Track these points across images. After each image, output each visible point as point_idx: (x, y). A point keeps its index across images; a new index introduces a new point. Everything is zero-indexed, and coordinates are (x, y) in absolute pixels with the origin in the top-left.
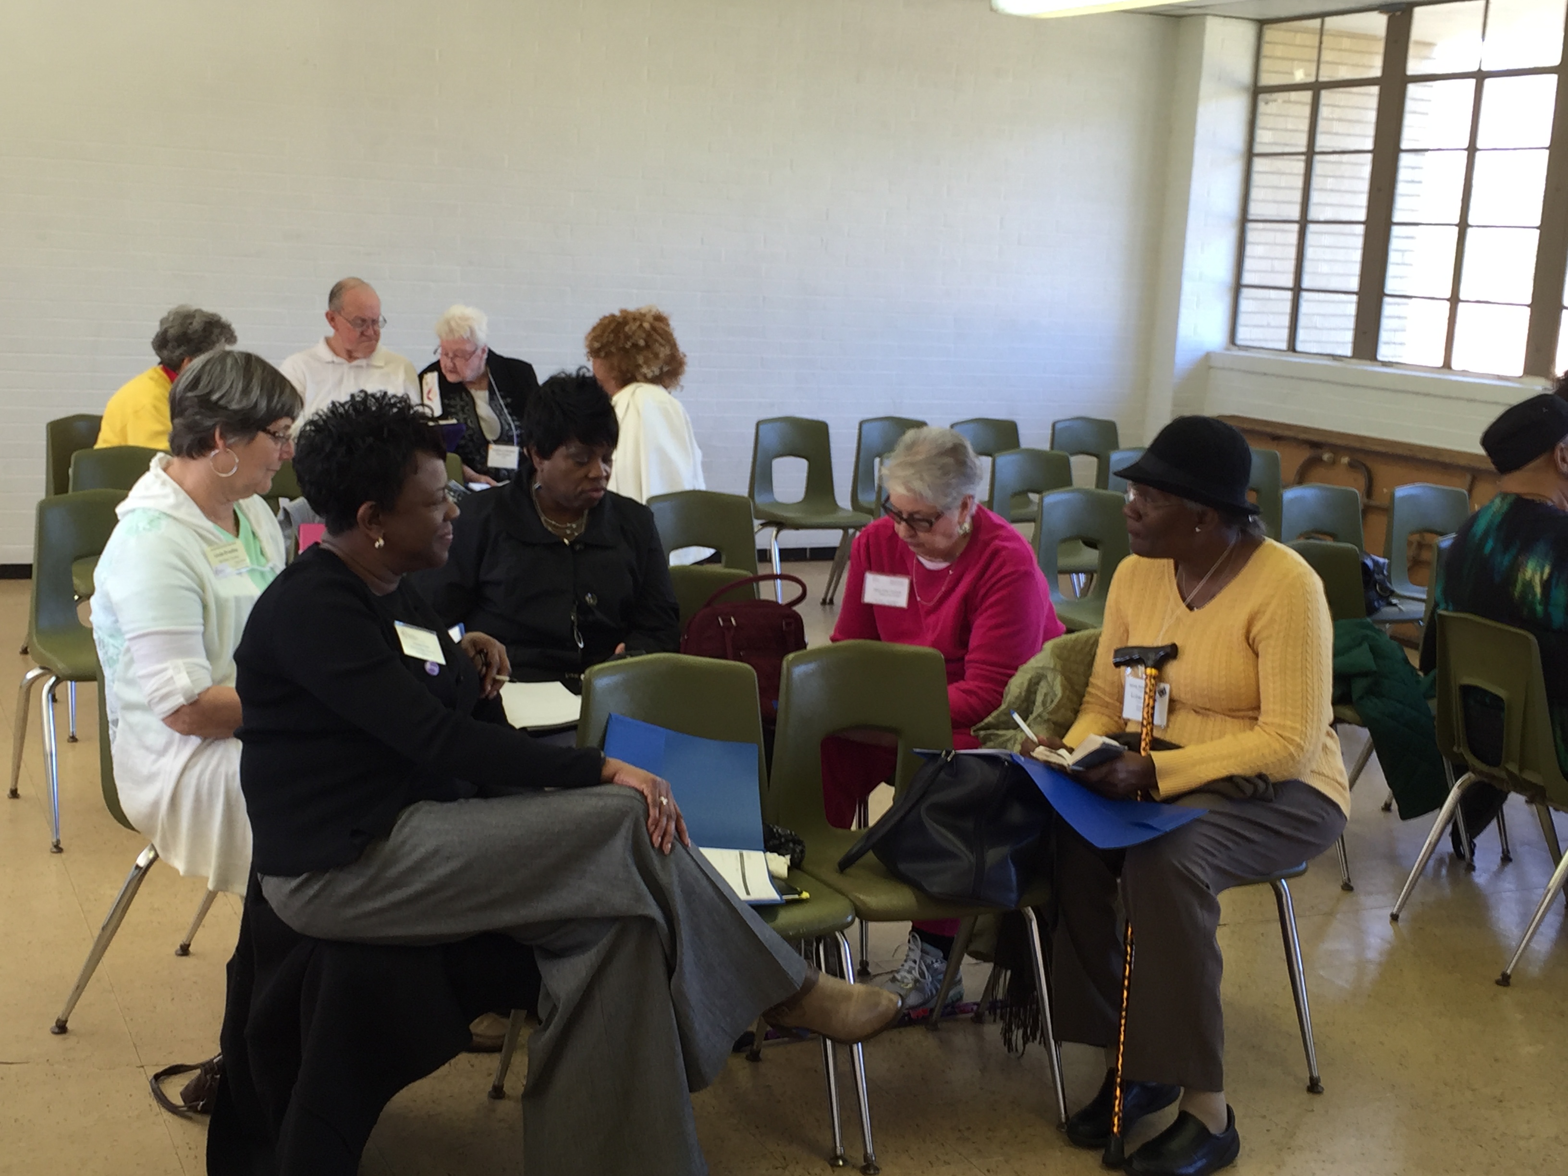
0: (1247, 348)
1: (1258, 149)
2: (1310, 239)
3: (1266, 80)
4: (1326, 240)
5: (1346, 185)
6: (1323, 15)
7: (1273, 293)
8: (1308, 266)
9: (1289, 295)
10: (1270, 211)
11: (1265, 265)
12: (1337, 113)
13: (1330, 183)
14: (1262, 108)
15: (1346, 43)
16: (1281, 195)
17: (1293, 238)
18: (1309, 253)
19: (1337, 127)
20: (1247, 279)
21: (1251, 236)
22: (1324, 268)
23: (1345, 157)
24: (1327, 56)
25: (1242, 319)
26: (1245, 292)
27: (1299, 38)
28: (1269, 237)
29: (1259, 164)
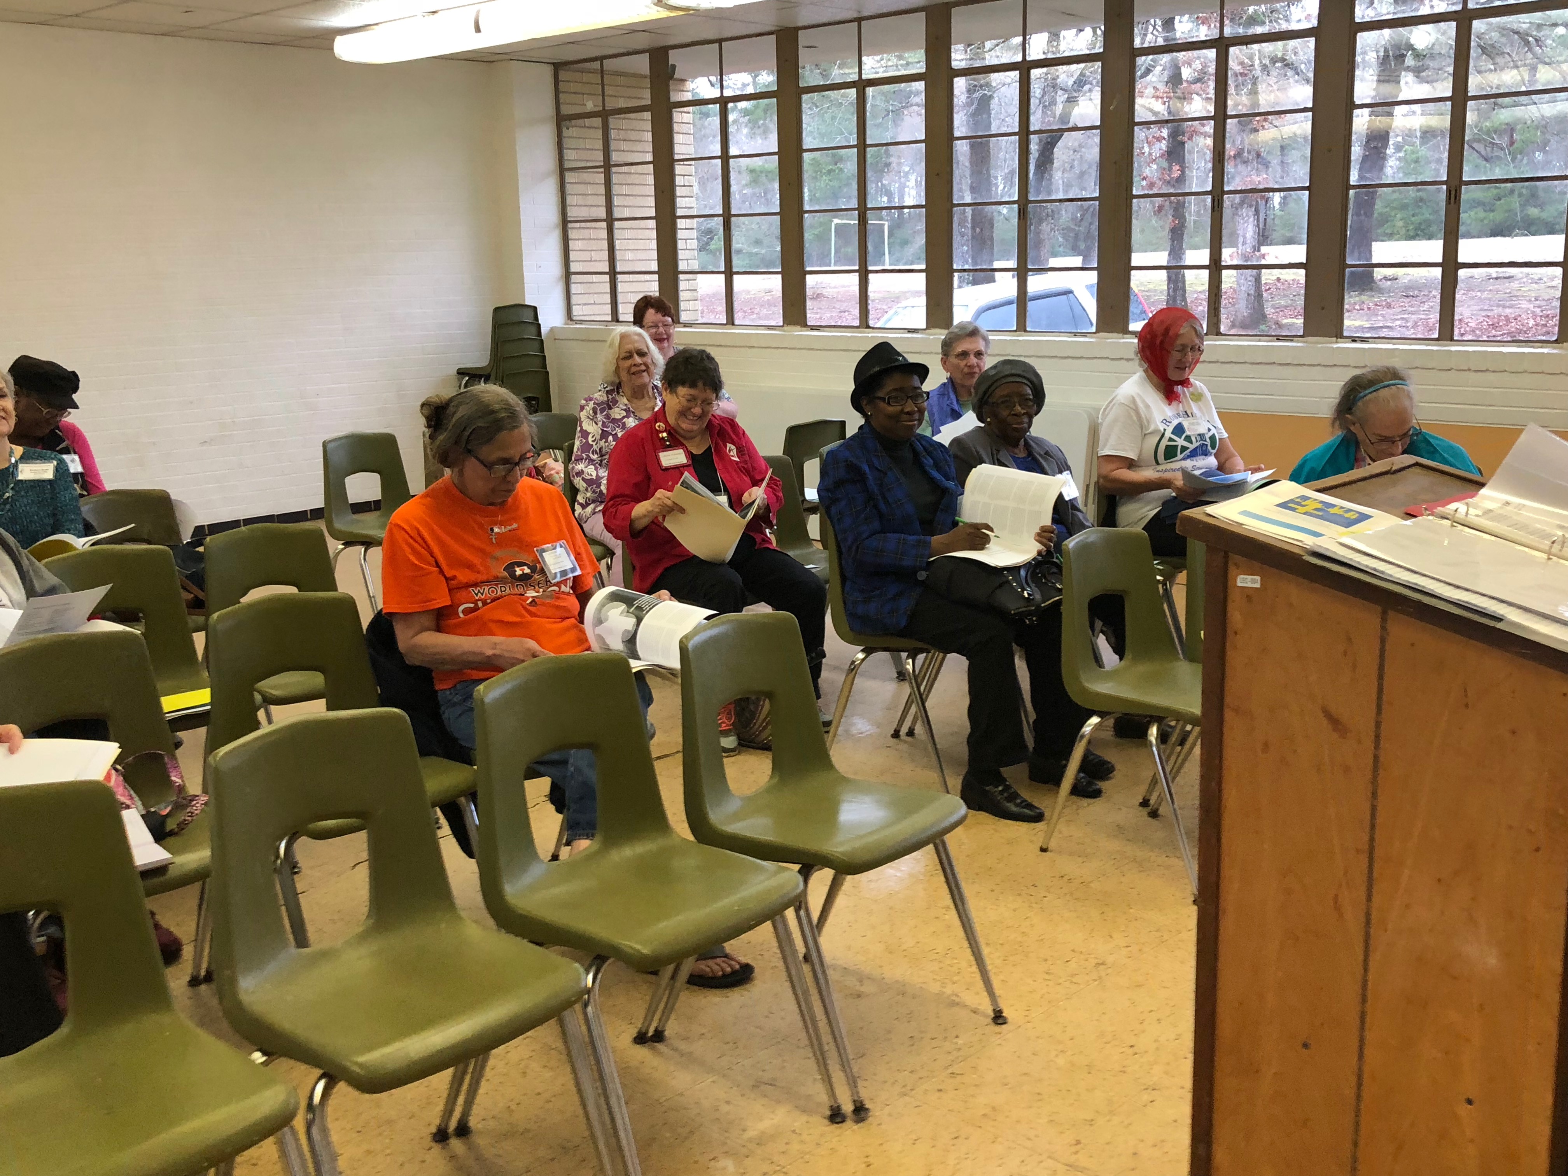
0: (581, 322)
1: (567, 165)
2: (617, 234)
3: (566, 110)
4: (628, 234)
5: (637, 190)
6: (601, 59)
7: (595, 278)
8: (618, 255)
9: (607, 278)
10: (583, 213)
11: (585, 256)
12: (622, 134)
13: (625, 190)
14: (565, 132)
15: (620, 80)
16: (590, 200)
17: (604, 234)
18: (618, 244)
19: (624, 146)
20: (574, 267)
21: (572, 234)
22: (630, 255)
23: (633, 169)
24: (608, 90)
25: (574, 299)
26: (574, 278)
27: (586, 77)
28: (585, 233)
29: (570, 177)
